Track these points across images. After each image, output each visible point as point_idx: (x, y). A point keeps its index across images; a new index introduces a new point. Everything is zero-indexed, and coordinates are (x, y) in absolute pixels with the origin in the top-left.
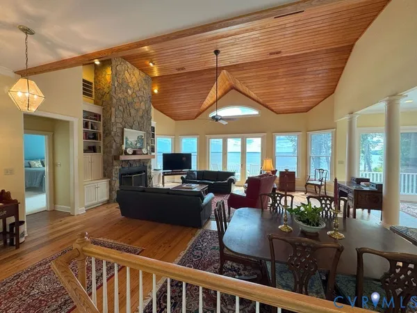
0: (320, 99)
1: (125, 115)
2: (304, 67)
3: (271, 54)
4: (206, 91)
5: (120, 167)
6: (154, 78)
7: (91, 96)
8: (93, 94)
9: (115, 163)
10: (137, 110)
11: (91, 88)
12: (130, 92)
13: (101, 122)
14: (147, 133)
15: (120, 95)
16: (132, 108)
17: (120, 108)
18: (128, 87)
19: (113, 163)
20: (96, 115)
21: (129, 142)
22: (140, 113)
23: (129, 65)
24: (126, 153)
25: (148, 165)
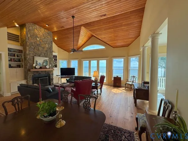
0: (133, 39)
1: (35, 50)
2: (120, 22)
3: (101, 16)
4: (78, 38)
5: (33, 74)
6: (54, 32)
7: (19, 42)
8: (20, 41)
9: (29, 72)
10: (43, 48)
11: (19, 38)
12: (38, 39)
13: (23, 54)
14: (50, 58)
15: (32, 41)
16: (40, 47)
17: (33, 47)
18: (37, 37)
19: (28, 72)
20: (20, 50)
21: (38, 63)
22: (46, 49)
23: (37, 27)
24: (35, 68)
25: (51, 73)
